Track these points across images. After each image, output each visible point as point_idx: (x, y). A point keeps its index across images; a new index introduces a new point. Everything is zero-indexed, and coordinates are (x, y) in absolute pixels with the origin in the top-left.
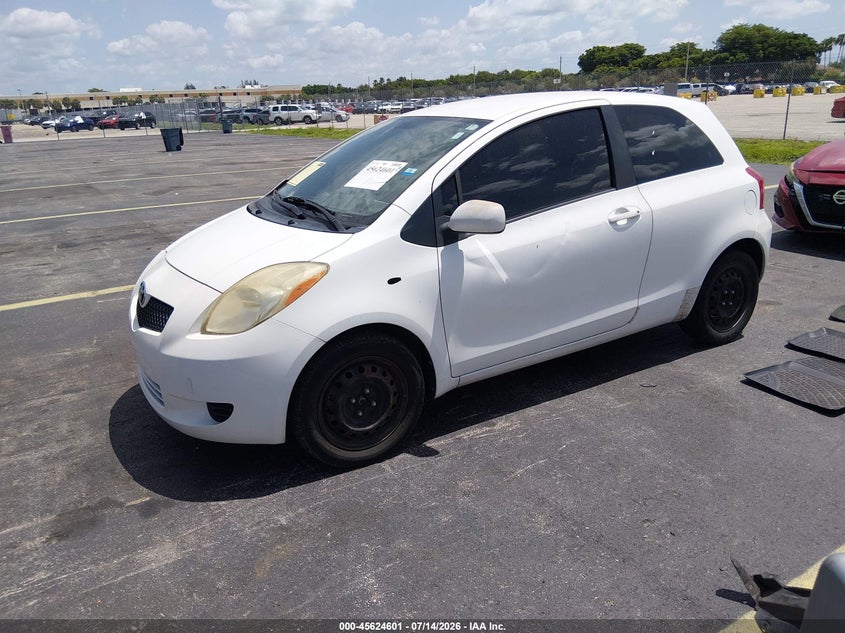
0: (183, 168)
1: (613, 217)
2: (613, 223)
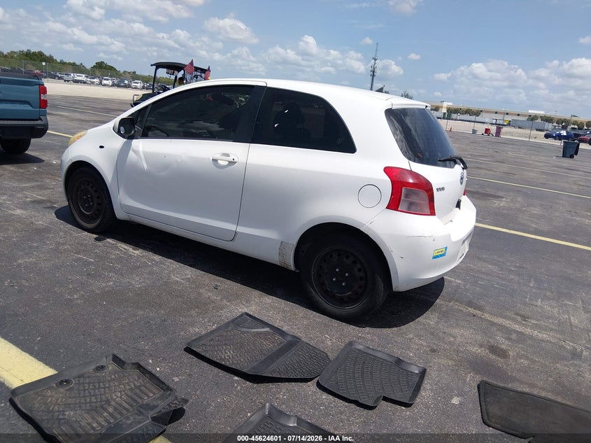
0: (518, 162)
1: (217, 157)
2: (215, 161)
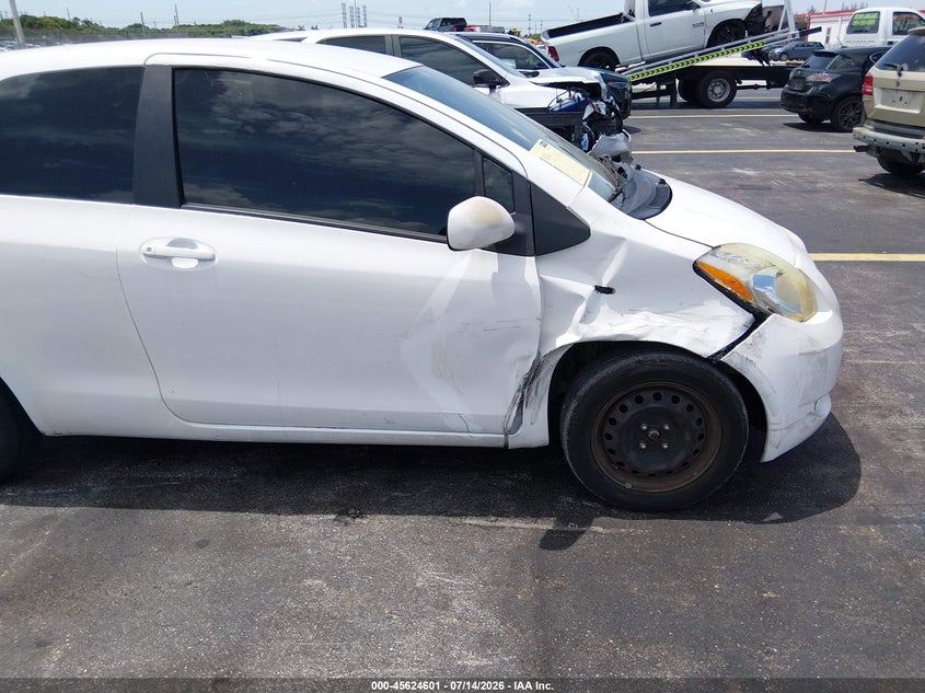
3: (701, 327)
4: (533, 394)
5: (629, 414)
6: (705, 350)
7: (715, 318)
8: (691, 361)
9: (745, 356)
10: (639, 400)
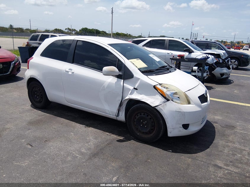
3: (153, 100)
4: (121, 109)
5: (139, 116)
6: (153, 105)
7: (157, 99)
8: (150, 107)
9: (161, 108)
10: (141, 114)
